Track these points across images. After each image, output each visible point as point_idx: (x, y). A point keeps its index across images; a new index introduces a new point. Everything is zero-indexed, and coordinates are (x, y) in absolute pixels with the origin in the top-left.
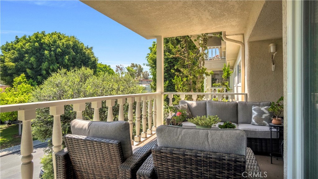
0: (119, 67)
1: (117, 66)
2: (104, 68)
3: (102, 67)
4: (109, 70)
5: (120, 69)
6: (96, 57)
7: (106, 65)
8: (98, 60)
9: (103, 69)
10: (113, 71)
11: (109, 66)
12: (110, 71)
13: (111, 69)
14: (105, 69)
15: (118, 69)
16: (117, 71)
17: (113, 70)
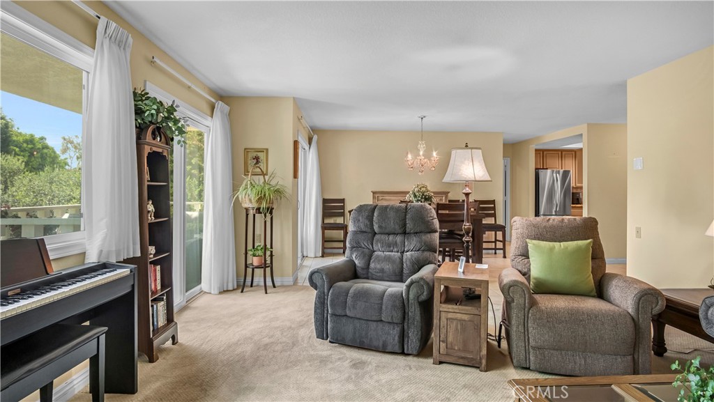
0: (72, 143)
1: (64, 139)
2: (26, 142)
3: (21, 140)
4: (43, 148)
5: (76, 148)
6: (7, 118)
7: (32, 136)
8: (12, 126)
9: (25, 145)
10: (55, 152)
11: (42, 138)
12: (45, 151)
13: (47, 147)
14: (30, 146)
15: (69, 145)
16: (65, 151)
17: (53, 149)
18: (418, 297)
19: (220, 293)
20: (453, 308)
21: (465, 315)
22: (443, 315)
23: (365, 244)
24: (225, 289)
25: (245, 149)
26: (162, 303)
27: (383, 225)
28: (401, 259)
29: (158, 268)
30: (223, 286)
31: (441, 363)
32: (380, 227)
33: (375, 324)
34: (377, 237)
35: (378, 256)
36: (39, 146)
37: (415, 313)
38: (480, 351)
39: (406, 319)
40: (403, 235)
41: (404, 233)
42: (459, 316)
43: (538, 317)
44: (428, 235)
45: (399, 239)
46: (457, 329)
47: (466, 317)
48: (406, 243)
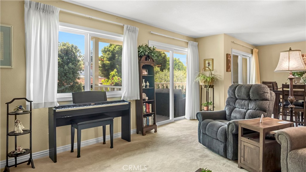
4: (179, 63)
12: (180, 63)
18: (232, 131)
19: (191, 120)
20: (246, 140)
21: (252, 145)
22: (242, 142)
23: (231, 103)
24: (193, 119)
25: (204, 60)
26: (151, 117)
27: (239, 95)
28: (245, 113)
29: (150, 105)
30: (193, 117)
31: (241, 168)
32: (238, 96)
33: (215, 140)
34: (237, 101)
35: (236, 110)
36: (178, 62)
37: (230, 138)
38: (259, 168)
39: (227, 141)
40: (249, 101)
41: (250, 100)
42: (249, 145)
43: (293, 156)
44: (261, 102)
45: (246, 102)
46: (249, 152)
47: (252, 147)
48: (249, 105)
